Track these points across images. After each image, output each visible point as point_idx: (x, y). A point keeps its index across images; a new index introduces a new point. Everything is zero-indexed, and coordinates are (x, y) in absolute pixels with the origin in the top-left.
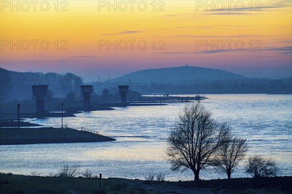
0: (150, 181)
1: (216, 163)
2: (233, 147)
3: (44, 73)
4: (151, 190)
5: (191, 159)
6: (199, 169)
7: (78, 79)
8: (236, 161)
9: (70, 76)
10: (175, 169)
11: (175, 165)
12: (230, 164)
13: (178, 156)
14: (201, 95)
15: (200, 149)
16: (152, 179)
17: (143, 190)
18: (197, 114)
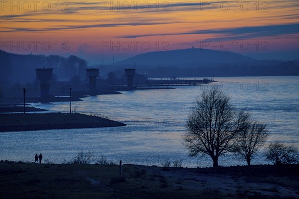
0: (167, 167)
1: (236, 149)
2: (252, 133)
3: (46, 56)
4: (170, 177)
5: (209, 145)
6: (218, 155)
7: (82, 62)
8: (256, 147)
9: (73, 59)
10: (193, 155)
11: (193, 151)
12: (250, 150)
13: (196, 142)
14: (209, 78)
15: (218, 134)
16: (169, 165)
17: (162, 177)
18: (215, 98)
